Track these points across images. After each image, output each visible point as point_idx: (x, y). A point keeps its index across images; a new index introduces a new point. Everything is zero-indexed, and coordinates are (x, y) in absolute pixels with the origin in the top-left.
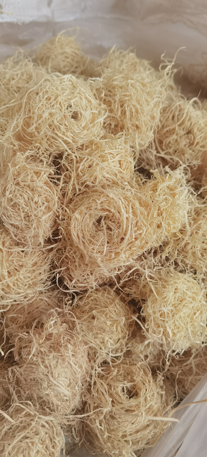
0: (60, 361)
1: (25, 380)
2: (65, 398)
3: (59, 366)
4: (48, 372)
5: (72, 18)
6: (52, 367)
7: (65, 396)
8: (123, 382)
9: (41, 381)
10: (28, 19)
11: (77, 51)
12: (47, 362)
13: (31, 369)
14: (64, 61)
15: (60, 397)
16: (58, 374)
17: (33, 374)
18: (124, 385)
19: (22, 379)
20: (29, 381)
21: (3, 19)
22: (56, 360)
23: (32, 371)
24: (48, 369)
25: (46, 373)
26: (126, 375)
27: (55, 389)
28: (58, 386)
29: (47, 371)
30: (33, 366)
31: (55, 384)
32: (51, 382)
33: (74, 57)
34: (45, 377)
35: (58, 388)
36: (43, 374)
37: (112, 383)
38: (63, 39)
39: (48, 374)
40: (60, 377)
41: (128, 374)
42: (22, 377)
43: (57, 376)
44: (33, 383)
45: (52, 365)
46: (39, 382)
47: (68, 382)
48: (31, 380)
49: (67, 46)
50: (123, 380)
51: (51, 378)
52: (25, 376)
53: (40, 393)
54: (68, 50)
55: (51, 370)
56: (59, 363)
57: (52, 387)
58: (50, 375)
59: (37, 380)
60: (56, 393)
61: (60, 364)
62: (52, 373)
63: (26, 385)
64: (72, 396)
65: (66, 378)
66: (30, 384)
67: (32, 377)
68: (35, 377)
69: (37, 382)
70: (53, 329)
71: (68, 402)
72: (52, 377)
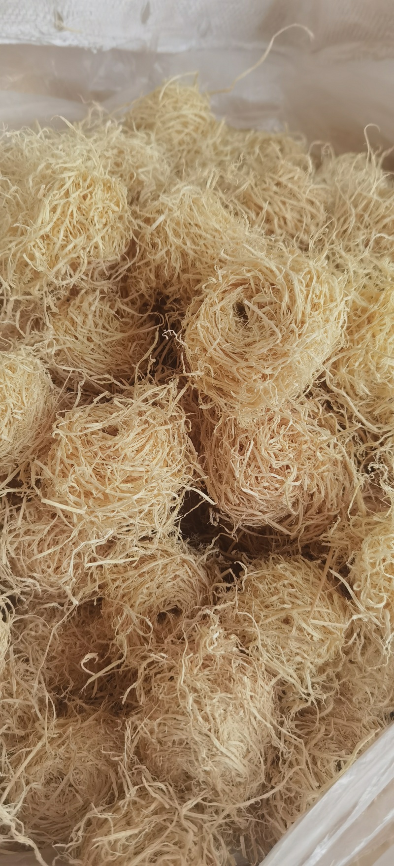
0: (231, 708)
1: (160, 742)
2: (238, 779)
3: (229, 718)
4: (210, 730)
5: (183, 48)
6: (218, 720)
7: (239, 775)
8: (336, 751)
9: (195, 747)
10: (108, 44)
11: (203, 114)
12: (208, 709)
13: (174, 721)
14: (179, 132)
15: (228, 778)
16: (229, 734)
17: (179, 732)
18: (341, 759)
19: (154, 741)
20: (170, 744)
21: (65, 41)
22: (224, 706)
23: (178, 727)
24: (209, 723)
25: (205, 731)
26: (342, 739)
27: (222, 761)
28: (227, 756)
29: (209, 728)
30: (179, 717)
31: (222, 753)
32: (214, 749)
33: (199, 123)
34: (204, 738)
35: (227, 760)
36: (200, 733)
37: (317, 753)
38: (178, 91)
39: (209, 733)
40: (232, 739)
41: (346, 738)
42: (155, 736)
43: (225, 736)
44: (177, 749)
45: (217, 715)
46: (190, 748)
47: (245, 749)
48: (174, 742)
49: (186, 103)
50: (337, 749)
51: (216, 742)
52: (161, 735)
53: (191, 769)
54: (187, 111)
55: (215, 725)
56: (228, 713)
57: (217, 759)
58: (212, 735)
59: (187, 744)
60: (223, 769)
61: (231, 715)
62: (216, 732)
63: (161, 753)
64: (250, 776)
65: (242, 741)
66: (172, 752)
67: (176, 738)
68: (184, 737)
69: (186, 746)
70: (216, 647)
71: (243, 786)
72: (218, 738)
